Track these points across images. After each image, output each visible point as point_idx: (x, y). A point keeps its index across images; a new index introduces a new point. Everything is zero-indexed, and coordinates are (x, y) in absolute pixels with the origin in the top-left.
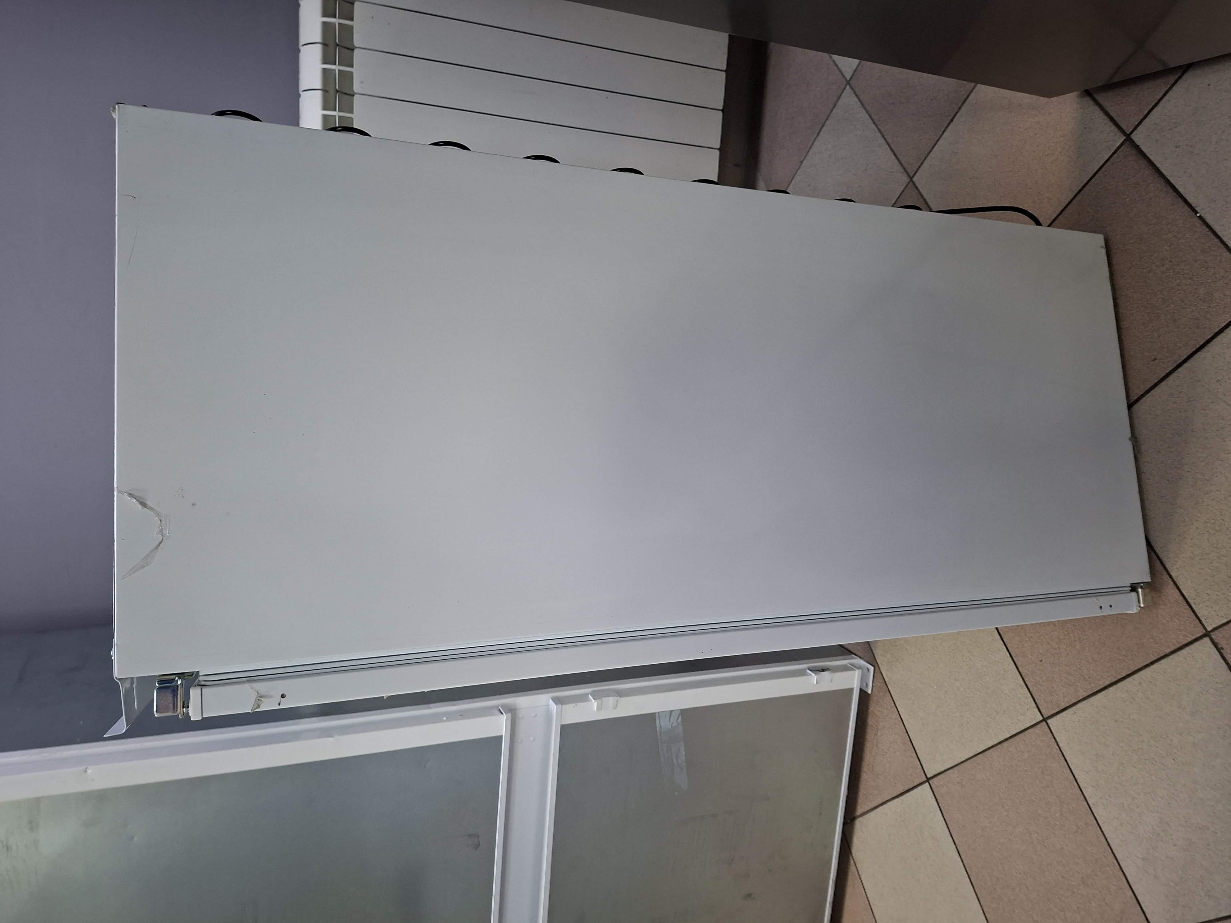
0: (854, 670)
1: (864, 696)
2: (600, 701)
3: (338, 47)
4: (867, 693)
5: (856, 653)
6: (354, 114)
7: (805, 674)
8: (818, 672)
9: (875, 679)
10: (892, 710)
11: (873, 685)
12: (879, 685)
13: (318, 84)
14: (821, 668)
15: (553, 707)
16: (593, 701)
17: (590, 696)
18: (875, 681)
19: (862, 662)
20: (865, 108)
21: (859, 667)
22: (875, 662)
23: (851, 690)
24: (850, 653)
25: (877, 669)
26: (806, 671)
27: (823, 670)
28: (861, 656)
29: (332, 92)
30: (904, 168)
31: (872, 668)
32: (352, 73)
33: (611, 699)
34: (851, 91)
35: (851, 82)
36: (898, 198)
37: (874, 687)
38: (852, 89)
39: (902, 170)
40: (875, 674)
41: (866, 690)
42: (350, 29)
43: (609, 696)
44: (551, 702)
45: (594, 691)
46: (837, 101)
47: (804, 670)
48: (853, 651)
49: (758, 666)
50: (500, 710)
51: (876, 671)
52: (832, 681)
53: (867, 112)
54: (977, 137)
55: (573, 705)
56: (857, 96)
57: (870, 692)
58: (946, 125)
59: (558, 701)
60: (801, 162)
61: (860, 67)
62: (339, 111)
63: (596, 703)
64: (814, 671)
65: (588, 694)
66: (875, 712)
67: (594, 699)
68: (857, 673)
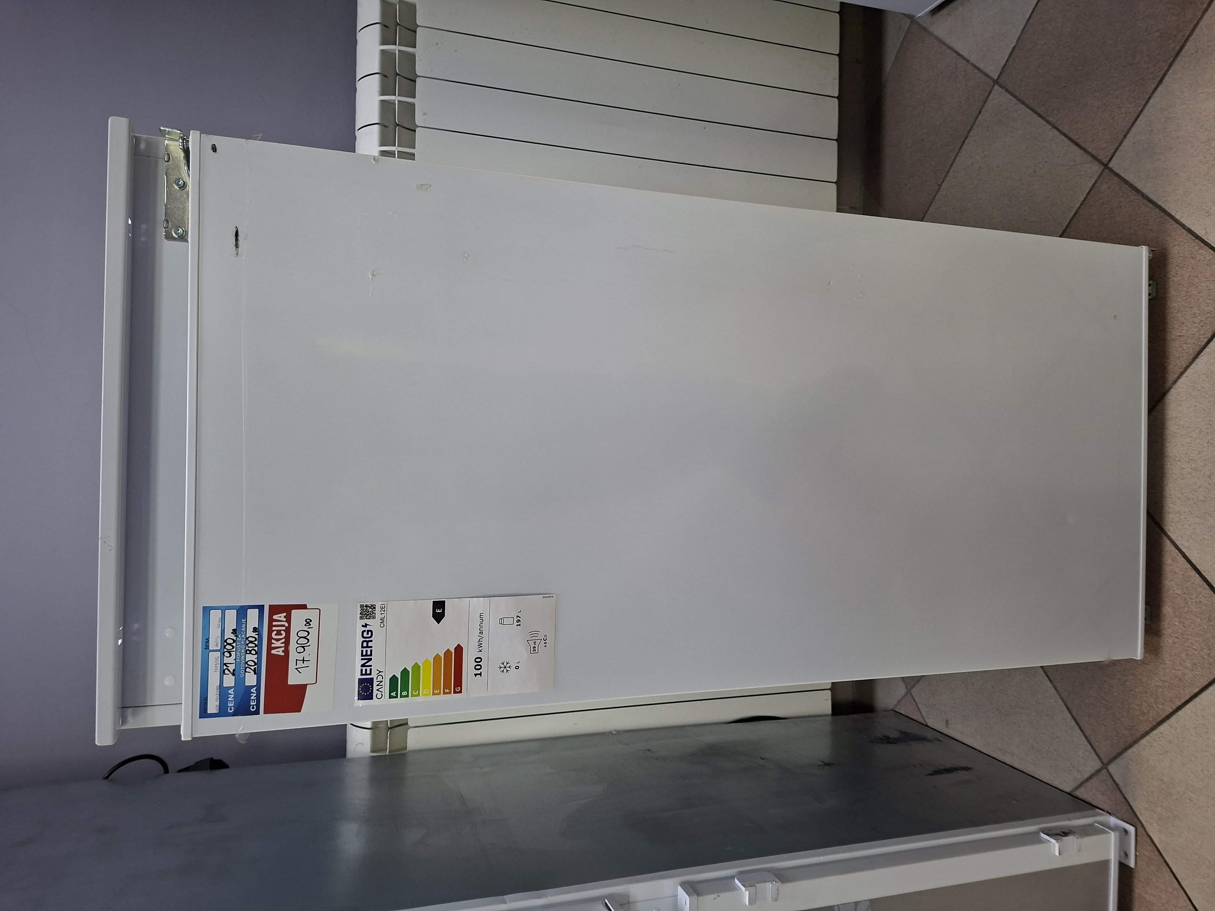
0: (1106, 832)
1: (1125, 872)
2: (752, 889)
3: (398, 77)
4: (1131, 868)
5: (1101, 807)
6: (416, 149)
7: (1041, 841)
8: (1059, 837)
9: (1138, 845)
10: (1176, 893)
11: (1136, 855)
12: (1147, 854)
13: (375, 118)
14: (1062, 830)
15: (683, 897)
16: (743, 888)
17: (736, 881)
18: (1139, 847)
19: (1113, 821)
20: (1023, 103)
21: (1115, 829)
22: (1135, 819)
23: (1105, 864)
24: (1091, 807)
25: (1140, 829)
26: (1039, 834)
27: (1065, 834)
28: (1110, 811)
29: (391, 127)
30: (1093, 156)
31: (1131, 829)
32: (413, 105)
33: (769, 886)
34: (1000, 89)
35: (1000, 81)
36: (1088, 194)
37: (1138, 859)
38: (1002, 87)
39: (1090, 159)
40: (1138, 838)
41: (1126, 864)
42: (412, 58)
43: (765, 882)
44: (681, 891)
45: (741, 873)
46: (983, 106)
47: (1037, 833)
48: (1094, 803)
49: (968, 829)
50: (606, 904)
51: (1139, 834)
52: (1080, 851)
53: (1027, 106)
54: (1205, 90)
55: (715, 896)
56: (1010, 93)
57: (1132, 865)
58: (1151, 90)
59: (692, 889)
60: (940, 185)
61: (1011, 59)
62: (398, 146)
63: (747, 892)
64: (1052, 835)
65: (733, 877)
66: (1146, 896)
67: (744, 886)
68: (1113, 837)
